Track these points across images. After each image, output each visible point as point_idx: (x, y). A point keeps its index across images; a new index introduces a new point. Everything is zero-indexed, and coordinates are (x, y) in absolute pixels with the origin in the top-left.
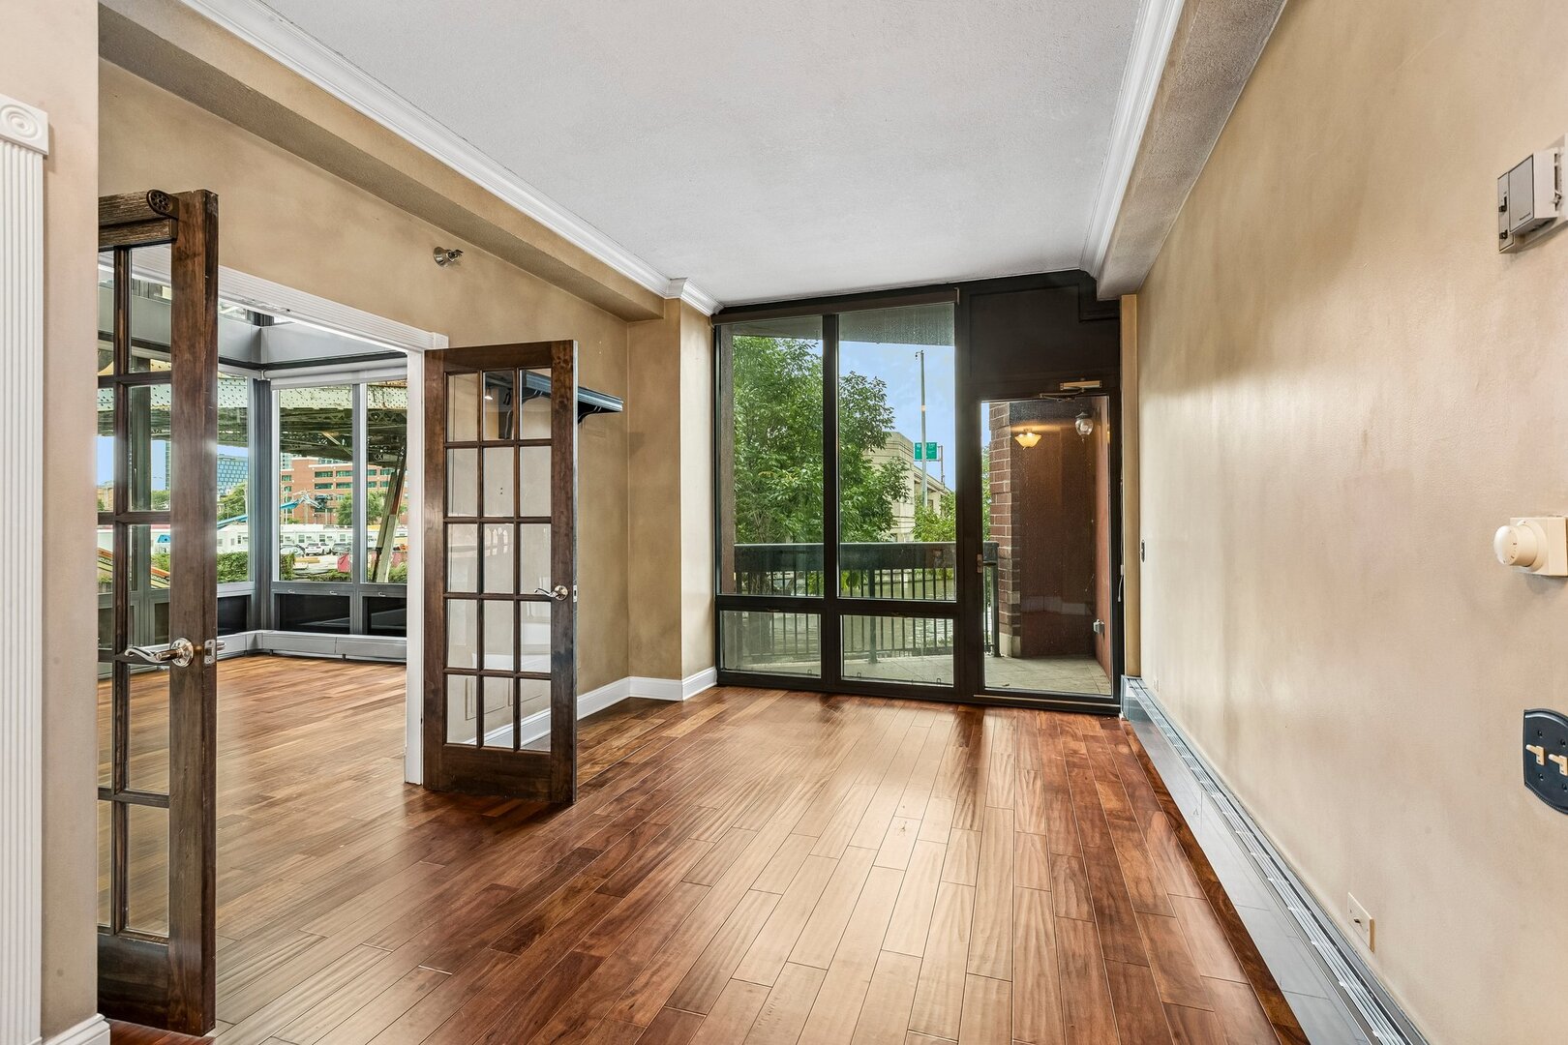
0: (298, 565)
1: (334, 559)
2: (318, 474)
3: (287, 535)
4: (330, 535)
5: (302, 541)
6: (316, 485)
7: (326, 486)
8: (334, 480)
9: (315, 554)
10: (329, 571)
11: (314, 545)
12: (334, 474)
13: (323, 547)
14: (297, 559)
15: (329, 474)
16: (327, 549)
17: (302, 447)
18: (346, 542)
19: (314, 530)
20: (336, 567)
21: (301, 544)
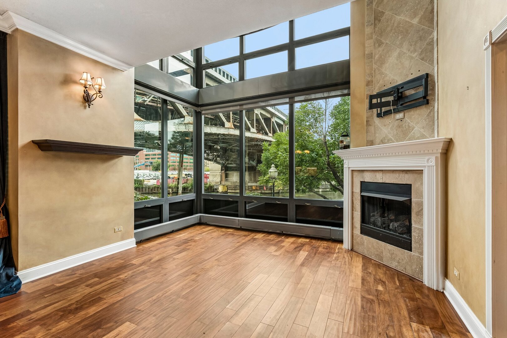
0: (145, 183)
1: (155, 181)
2: (146, 155)
3: (140, 174)
4: (152, 173)
5: (144, 175)
6: (146, 158)
7: (148, 159)
8: (151, 157)
9: (148, 179)
10: (154, 185)
11: (148, 176)
12: (151, 155)
13: (150, 177)
14: (145, 181)
15: (149, 155)
16: (151, 178)
17: (150, 146)
18: (157, 176)
19: (147, 172)
20: (156, 183)
21: (144, 176)
